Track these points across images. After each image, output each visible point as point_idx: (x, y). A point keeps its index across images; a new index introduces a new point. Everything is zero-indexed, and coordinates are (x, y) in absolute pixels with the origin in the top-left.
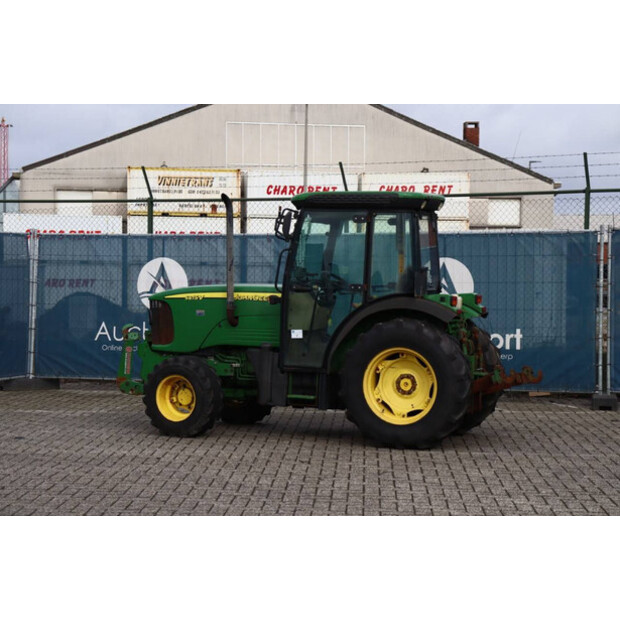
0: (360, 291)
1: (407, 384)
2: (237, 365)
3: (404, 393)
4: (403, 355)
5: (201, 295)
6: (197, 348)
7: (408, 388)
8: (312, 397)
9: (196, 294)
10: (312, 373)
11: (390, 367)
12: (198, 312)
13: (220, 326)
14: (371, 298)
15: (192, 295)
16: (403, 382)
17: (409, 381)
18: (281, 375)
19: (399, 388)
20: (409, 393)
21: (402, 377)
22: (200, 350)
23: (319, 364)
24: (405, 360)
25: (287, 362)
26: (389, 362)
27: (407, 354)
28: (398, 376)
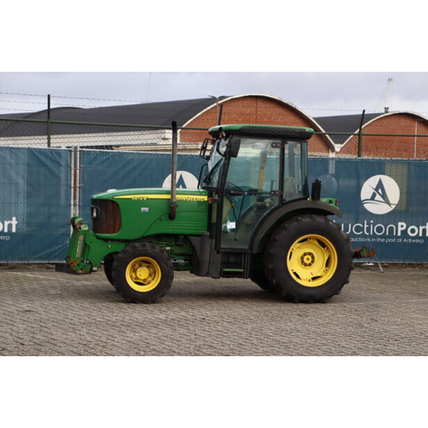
0: (276, 195)
1: (308, 259)
2: (169, 248)
3: (306, 265)
4: (310, 239)
5: (145, 196)
6: (141, 236)
7: (308, 262)
8: (242, 270)
9: (141, 196)
10: (238, 254)
11: (298, 248)
12: (143, 209)
13: (161, 220)
14: (285, 200)
15: (138, 196)
16: (305, 258)
17: (310, 257)
19: (303, 262)
20: (310, 265)
21: (305, 254)
22: (143, 238)
23: (246, 247)
24: (310, 243)
25: (223, 246)
26: (300, 244)
27: (313, 238)
28: (302, 253)
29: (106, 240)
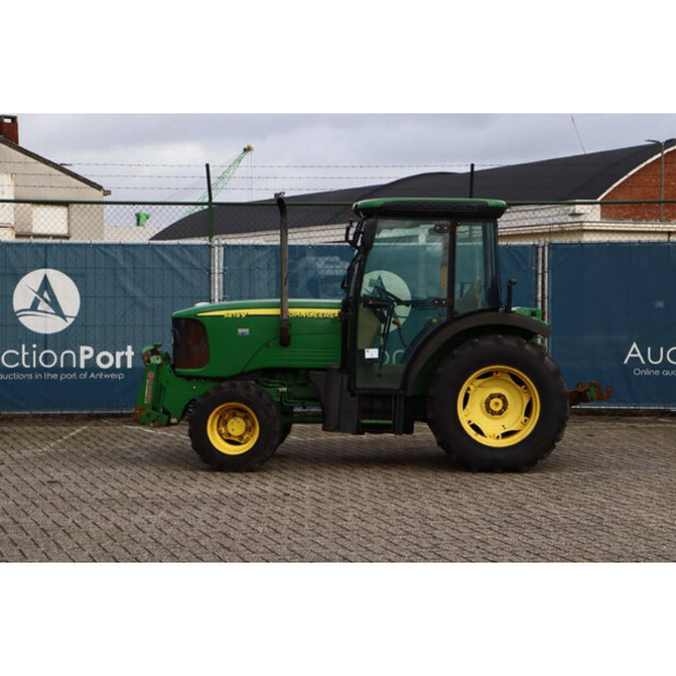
0: (443, 306)
1: (497, 404)
2: (285, 389)
3: (493, 413)
4: (497, 372)
5: (244, 312)
6: (239, 372)
7: (498, 409)
8: (390, 422)
9: (238, 311)
10: (386, 396)
11: (479, 386)
12: (240, 331)
13: (268, 346)
14: (456, 313)
15: (233, 312)
16: (493, 402)
17: (500, 401)
18: (352, 399)
19: (488, 410)
20: (500, 413)
21: (492, 397)
22: (242, 373)
23: (396, 386)
24: (498, 378)
25: (359, 384)
26: (480, 381)
27: (503, 371)
28: (487, 395)
29: (189, 378)
